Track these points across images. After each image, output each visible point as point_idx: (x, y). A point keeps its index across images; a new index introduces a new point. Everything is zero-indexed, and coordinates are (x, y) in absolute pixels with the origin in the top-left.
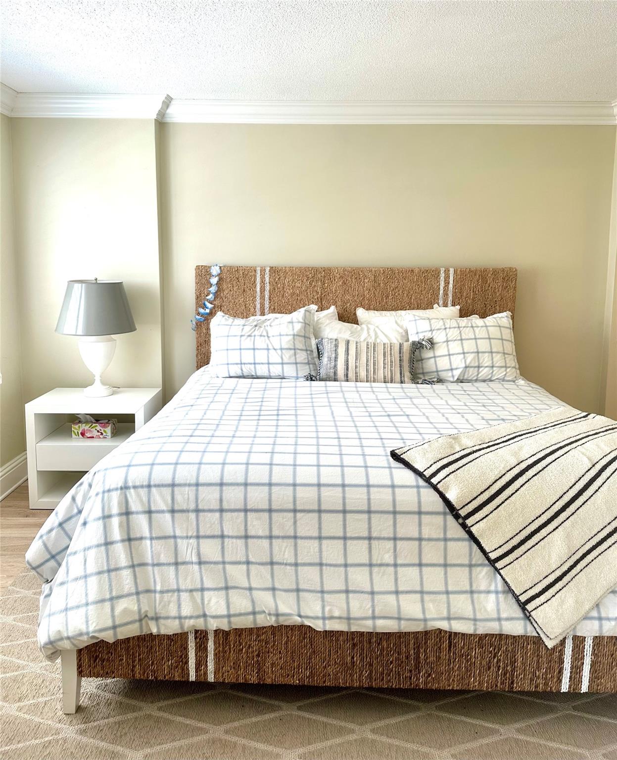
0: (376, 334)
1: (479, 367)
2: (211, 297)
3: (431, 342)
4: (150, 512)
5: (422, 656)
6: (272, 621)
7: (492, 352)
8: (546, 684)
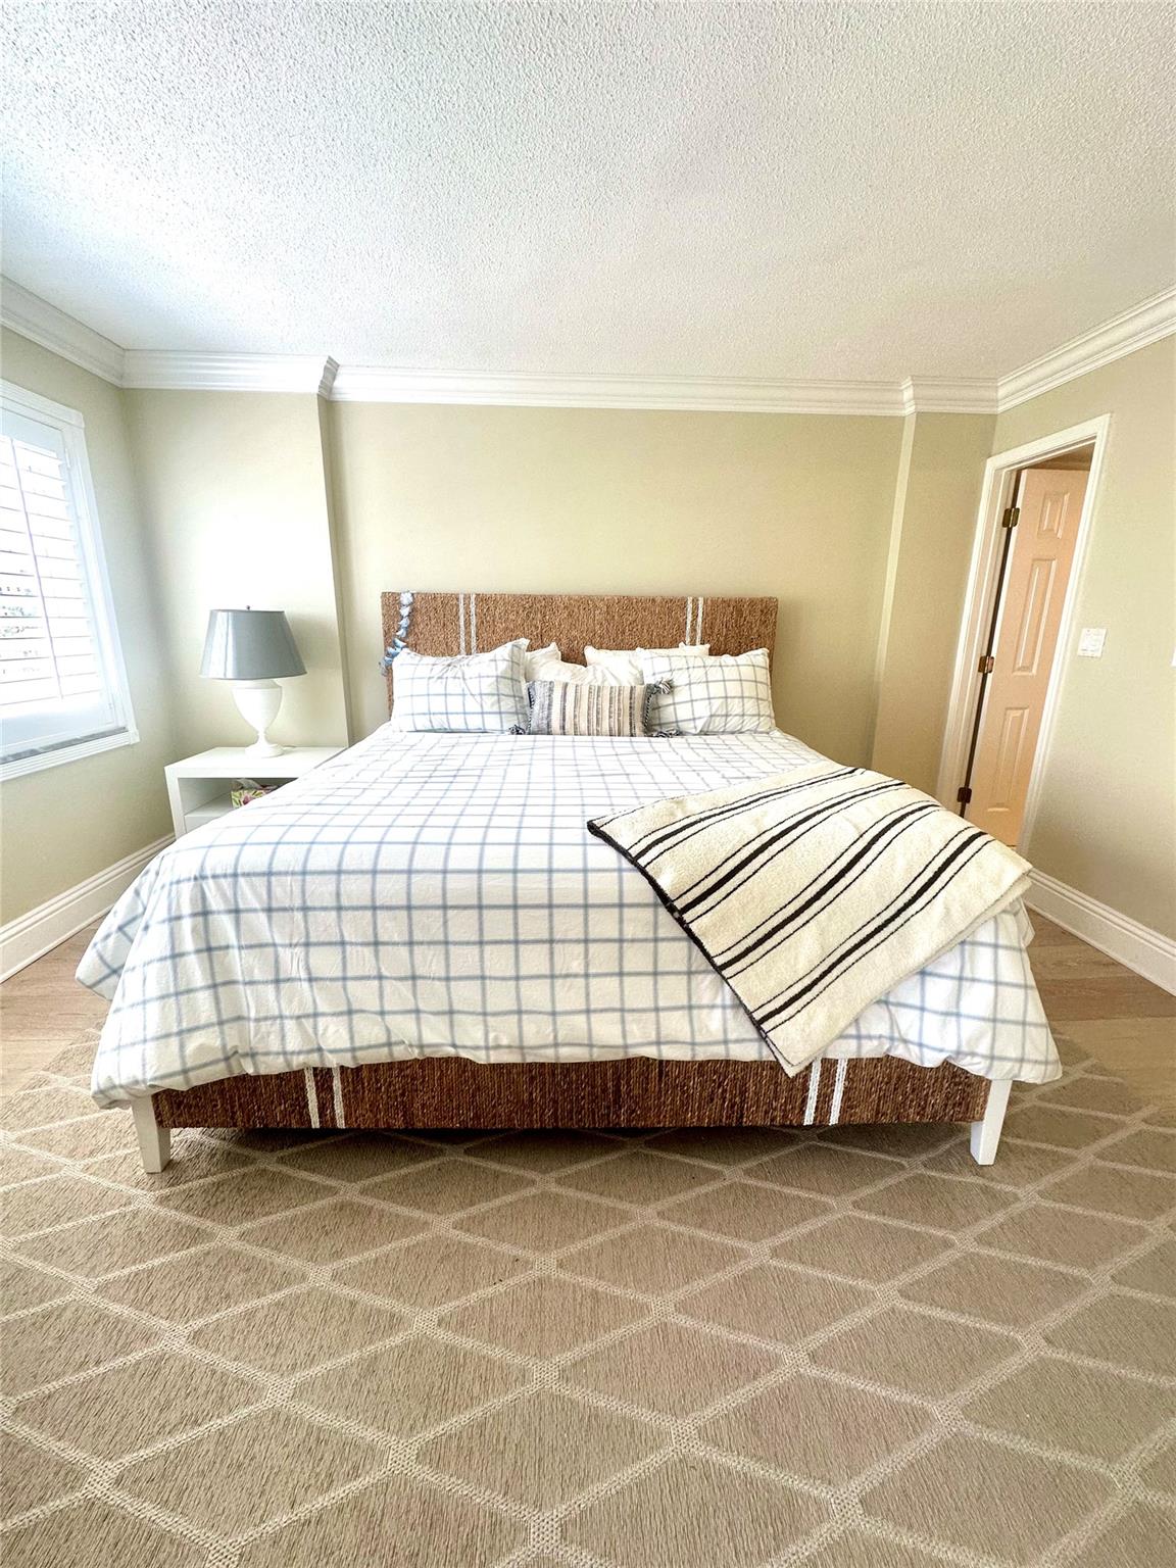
0: (604, 676)
1: (727, 716)
2: (402, 632)
3: (671, 686)
4: (237, 911)
5: (623, 1089)
6: (416, 1054)
7: (743, 697)
8: (785, 1117)
